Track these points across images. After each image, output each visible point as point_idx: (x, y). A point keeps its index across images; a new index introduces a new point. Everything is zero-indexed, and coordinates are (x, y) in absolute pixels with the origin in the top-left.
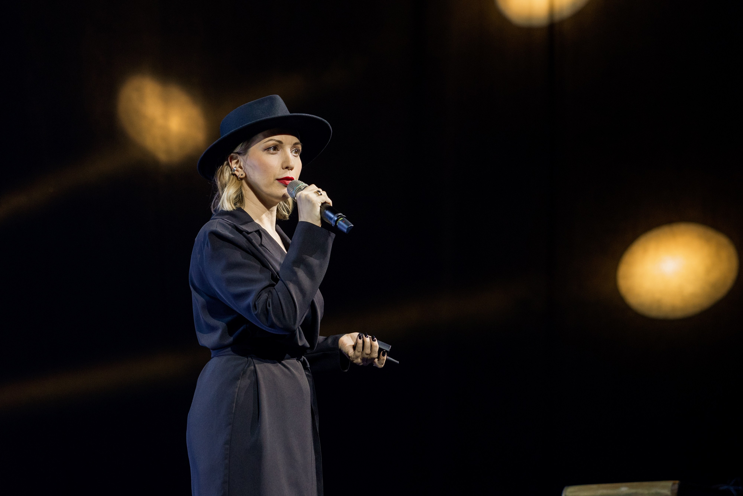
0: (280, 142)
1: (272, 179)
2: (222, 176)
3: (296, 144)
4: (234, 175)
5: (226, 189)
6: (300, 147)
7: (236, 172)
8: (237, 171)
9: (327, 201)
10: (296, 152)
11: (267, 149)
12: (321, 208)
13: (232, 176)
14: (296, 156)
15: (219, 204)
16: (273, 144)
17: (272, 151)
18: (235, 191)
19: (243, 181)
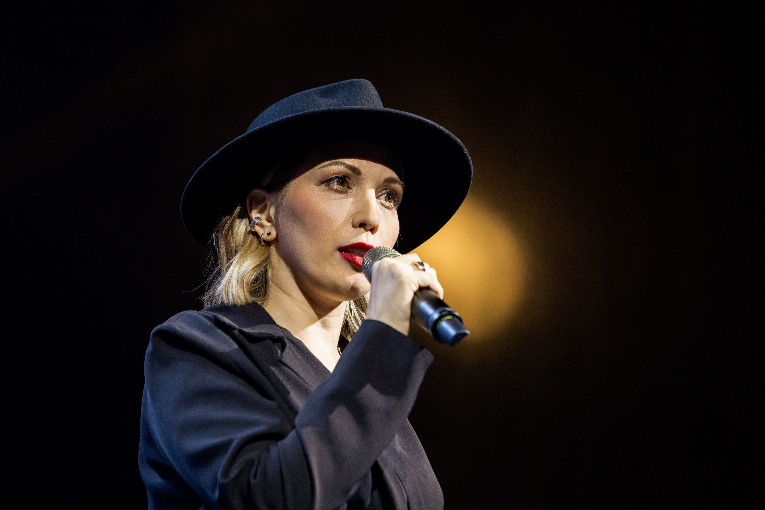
0: (355, 171)
1: (329, 247)
2: (230, 232)
3: (390, 180)
4: (255, 234)
5: (236, 259)
6: (398, 187)
7: (257, 228)
8: (262, 226)
9: (432, 286)
10: (388, 198)
11: (326, 181)
12: (416, 298)
13: (251, 237)
14: (387, 207)
15: (220, 287)
16: (339, 173)
17: (335, 185)
18: (254, 265)
19: (273, 248)
